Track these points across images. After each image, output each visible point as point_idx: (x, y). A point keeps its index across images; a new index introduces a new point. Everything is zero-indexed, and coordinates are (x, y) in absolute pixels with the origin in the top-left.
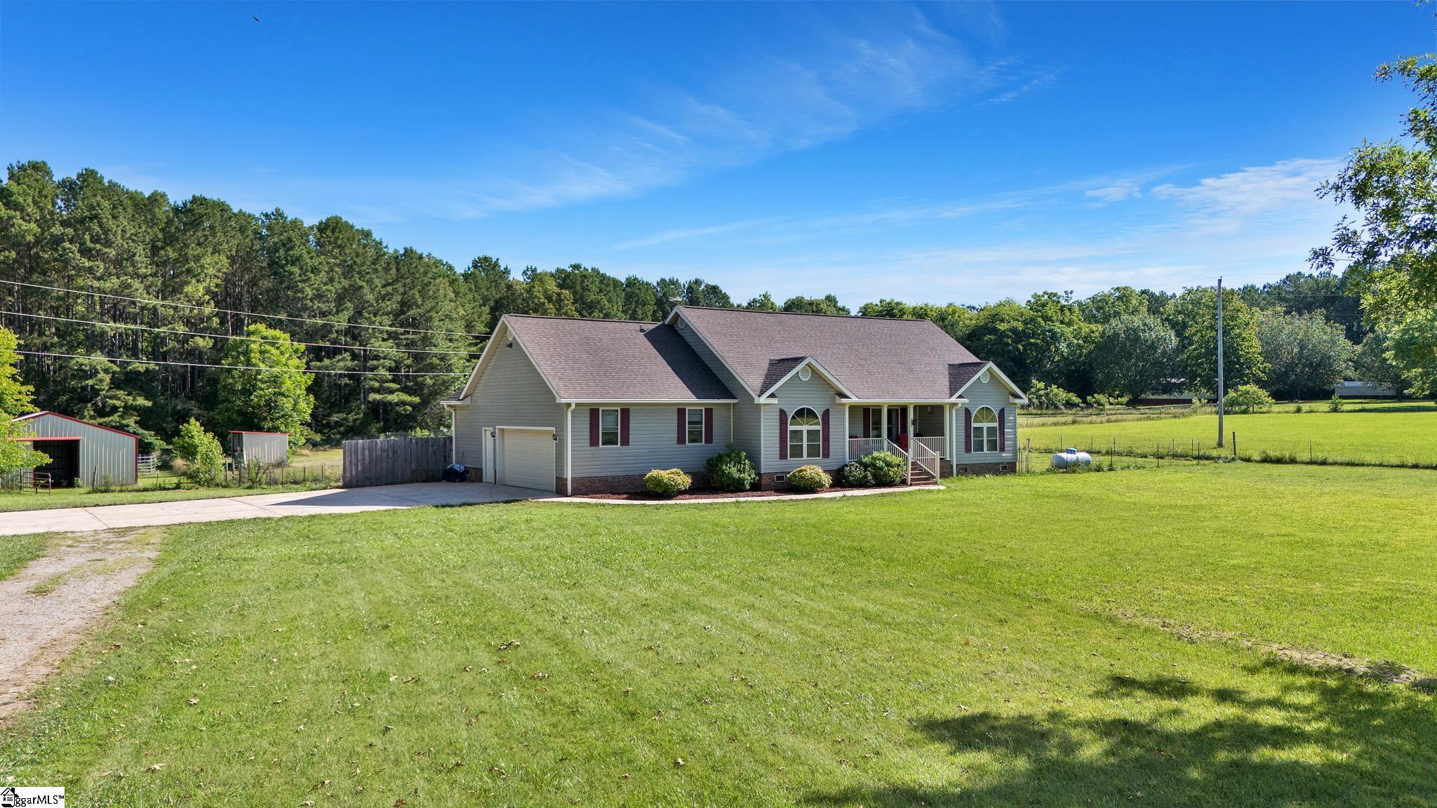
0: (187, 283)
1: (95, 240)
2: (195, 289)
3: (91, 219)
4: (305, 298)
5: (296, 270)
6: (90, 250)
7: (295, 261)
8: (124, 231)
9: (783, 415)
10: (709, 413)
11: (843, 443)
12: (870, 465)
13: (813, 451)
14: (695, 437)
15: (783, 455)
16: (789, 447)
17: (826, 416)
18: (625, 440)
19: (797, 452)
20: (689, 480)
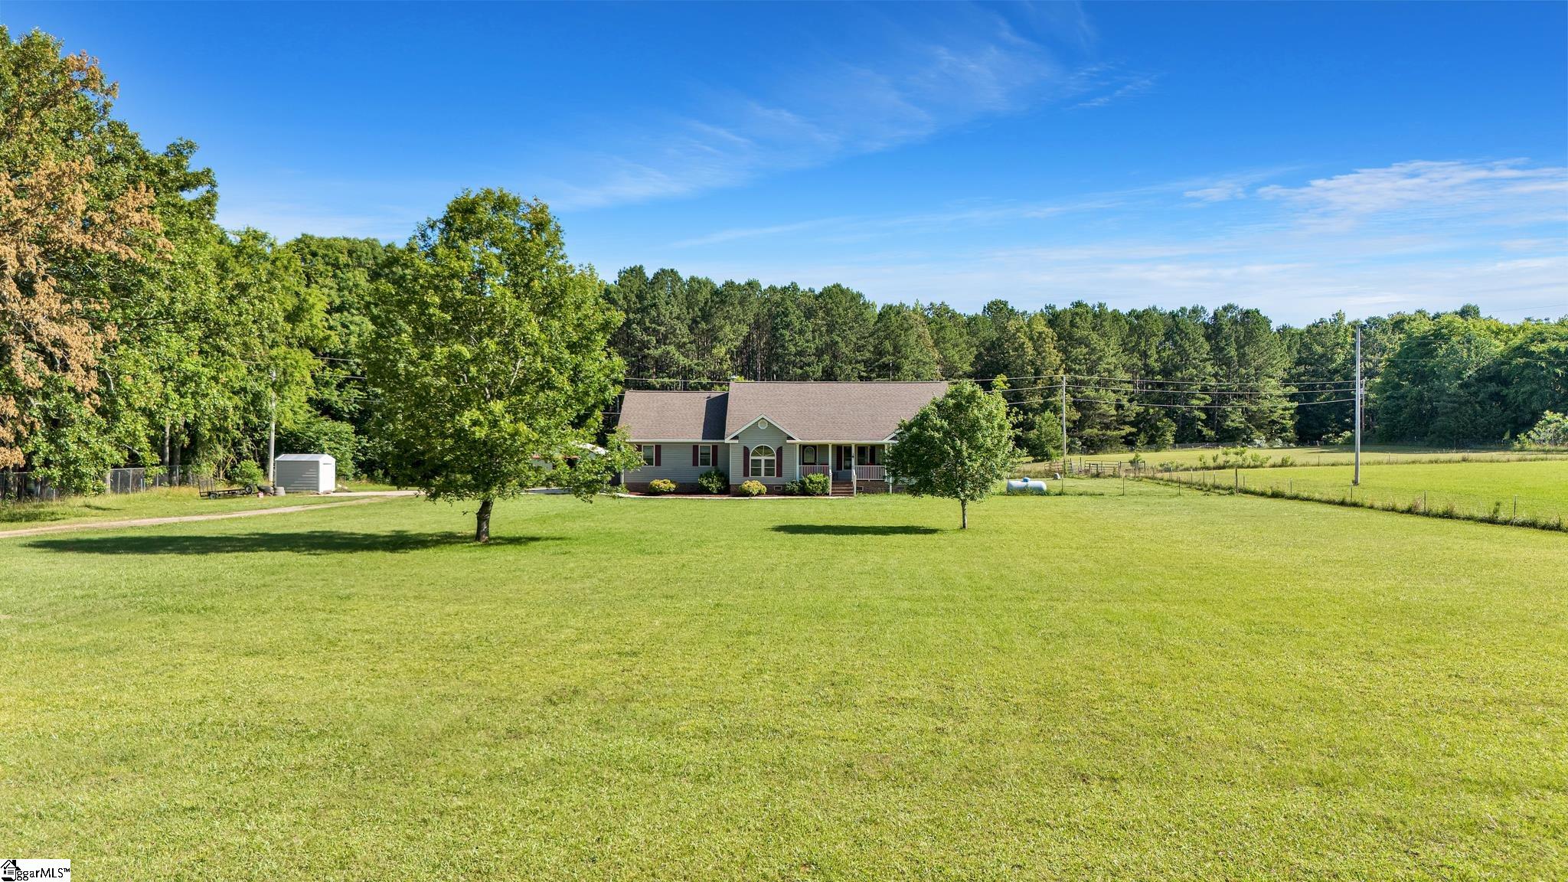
0: (715, 347)
1: (652, 321)
2: (720, 351)
3: (652, 306)
4: (790, 354)
5: (787, 333)
6: (649, 328)
7: (787, 326)
8: (671, 313)
9: (746, 450)
10: (715, 448)
11: (794, 468)
12: (803, 483)
13: (769, 472)
14: (705, 462)
15: (746, 474)
16: (750, 469)
17: (780, 451)
18: (658, 463)
19: (756, 472)
20: (673, 486)
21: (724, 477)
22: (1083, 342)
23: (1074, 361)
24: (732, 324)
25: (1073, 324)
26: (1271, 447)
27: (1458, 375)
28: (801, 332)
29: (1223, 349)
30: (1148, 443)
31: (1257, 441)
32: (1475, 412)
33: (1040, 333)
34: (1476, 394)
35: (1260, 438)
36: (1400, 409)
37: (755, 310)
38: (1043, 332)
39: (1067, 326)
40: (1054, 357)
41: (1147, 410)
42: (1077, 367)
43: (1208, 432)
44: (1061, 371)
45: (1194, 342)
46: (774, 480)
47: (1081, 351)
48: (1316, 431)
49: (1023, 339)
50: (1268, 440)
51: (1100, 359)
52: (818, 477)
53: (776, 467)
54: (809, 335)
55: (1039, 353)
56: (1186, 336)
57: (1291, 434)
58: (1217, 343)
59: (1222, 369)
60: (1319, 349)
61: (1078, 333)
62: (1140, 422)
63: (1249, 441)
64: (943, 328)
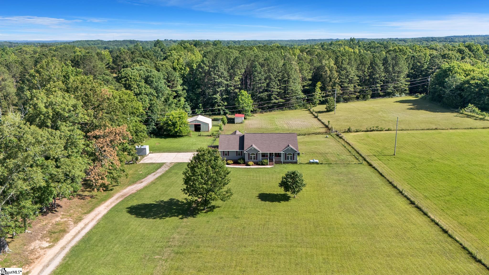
0: (235, 77)
4: (257, 80)
5: (256, 73)
7: (256, 71)
9: (249, 154)
10: (241, 151)
11: (260, 158)
12: (262, 162)
13: (254, 159)
14: (239, 155)
15: (249, 159)
16: (250, 158)
17: (257, 154)
18: (228, 155)
19: (251, 159)
20: (232, 162)
21: (244, 159)
22: (345, 69)
23: (341, 75)
24: (240, 70)
25: (342, 63)
26: (401, 96)
27: (450, 87)
28: (260, 73)
29: (388, 68)
30: (363, 98)
31: (397, 95)
32: (453, 99)
33: (332, 67)
34: (454, 93)
35: (397, 94)
36: (435, 92)
37: (246, 64)
38: (333, 67)
39: (340, 64)
40: (336, 74)
41: (363, 88)
42: (342, 77)
43: (381, 94)
44: (337, 79)
45: (379, 66)
46: (255, 161)
47: (343, 72)
48: (415, 90)
49: (327, 68)
50: (400, 94)
51: (350, 74)
52: (265, 161)
53: (255, 158)
54: (263, 73)
55: (331, 73)
56: (376, 65)
57: (407, 92)
58: (386, 66)
59: (387, 74)
60: (419, 64)
61: (344, 66)
62: (361, 92)
63: (394, 95)
64: (303, 65)
